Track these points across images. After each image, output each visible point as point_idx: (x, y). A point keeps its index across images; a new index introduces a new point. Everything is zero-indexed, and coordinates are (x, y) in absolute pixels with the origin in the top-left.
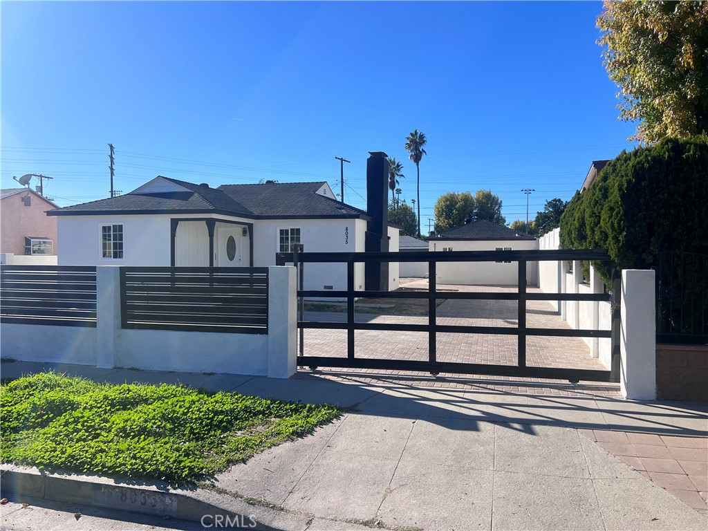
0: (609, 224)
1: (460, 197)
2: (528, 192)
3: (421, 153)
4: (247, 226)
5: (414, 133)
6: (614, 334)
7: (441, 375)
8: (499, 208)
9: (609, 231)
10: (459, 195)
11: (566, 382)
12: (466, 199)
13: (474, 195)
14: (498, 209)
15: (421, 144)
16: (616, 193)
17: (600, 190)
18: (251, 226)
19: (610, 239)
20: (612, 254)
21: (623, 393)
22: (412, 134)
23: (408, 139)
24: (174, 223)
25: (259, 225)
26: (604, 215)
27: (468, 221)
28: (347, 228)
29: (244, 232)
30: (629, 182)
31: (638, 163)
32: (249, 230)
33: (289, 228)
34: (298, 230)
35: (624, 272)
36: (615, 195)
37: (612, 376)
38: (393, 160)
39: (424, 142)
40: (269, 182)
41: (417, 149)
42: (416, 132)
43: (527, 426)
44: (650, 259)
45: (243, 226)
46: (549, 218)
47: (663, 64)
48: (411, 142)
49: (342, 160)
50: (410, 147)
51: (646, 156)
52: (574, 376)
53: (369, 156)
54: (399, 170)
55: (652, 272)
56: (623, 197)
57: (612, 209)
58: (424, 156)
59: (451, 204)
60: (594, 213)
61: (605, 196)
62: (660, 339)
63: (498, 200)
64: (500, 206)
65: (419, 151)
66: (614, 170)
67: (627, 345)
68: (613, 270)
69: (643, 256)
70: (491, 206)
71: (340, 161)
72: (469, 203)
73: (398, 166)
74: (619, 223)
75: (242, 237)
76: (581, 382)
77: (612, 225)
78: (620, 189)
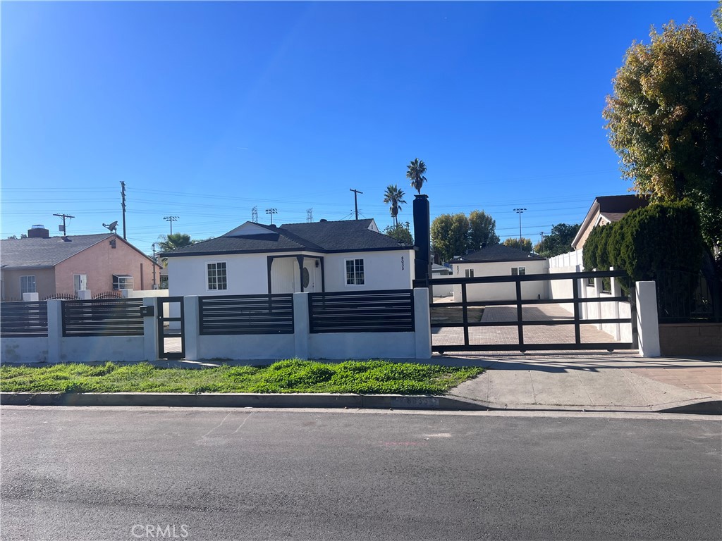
0: (626, 255)
1: (454, 219)
2: (520, 211)
3: (422, 180)
4: (319, 260)
5: (414, 161)
6: (633, 320)
7: (527, 352)
8: (493, 227)
9: (627, 259)
10: (453, 217)
11: (606, 351)
12: (461, 220)
13: (468, 216)
14: (492, 229)
15: (422, 172)
16: (630, 237)
17: (619, 235)
18: (322, 258)
19: (627, 263)
20: (630, 272)
21: (641, 353)
22: (412, 163)
23: (409, 167)
24: (270, 260)
25: (329, 259)
26: (623, 250)
27: (484, 246)
28: (402, 258)
29: (317, 264)
30: (637, 231)
31: (642, 220)
32: (320, 263)
33: (354, 259)
34: (362, 261)
35: (637, 283)
36: (629, 238)
37: (633, 346)
38: (394, 187)
39: (424, 169)
40: (323, 221)
41: (417, 176)
42: (416, 161)
43: (593, 369)
44: (652, 275)
45: (315, 259)
46: (555, 240)
47: (649, 146)
48: (412, 170)
49: (355, 191)
50: (411, 174)
51: (646, 216)
52: (611, 347)
53: (415, 198)
54: (401, 197)
55: (653, 282)
56: (634, 239)
57: (628, 247)
58: (424, 183)
59: (446, 226)
60: (616, 248)
61: (623, 238)
62: (660, 321)
63: (491, 220)
64: (494, 226)
65: (420, 178)
66: (627, 223)
67: (642, 325)
68: (630, 282)
69: (648, 273)
70: (485, 225)
71: (354, 192)
72: (463, 224)
73: (400, 192)
74: (632, 255)
75: (314, 268)
76: (615, 351)
77: (629, 256)
78: (632, 235)
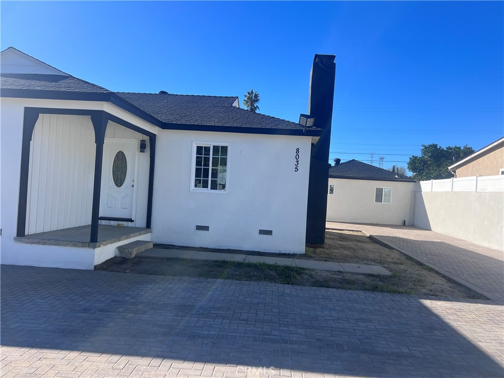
4: (147, 138)
5: (250, 92)
15: (256, 101)
18: (153, 137)
23: (246, 96)
25: (165, 138)
28: (298, 150)
29: (143, 147)
32: (149, 145)
33: (211, 144)
34: (225, 149)
41: (252, 105)
48: (248, 99)
50: (247, 102)
65: (254, 107)
75: (138, 153)
